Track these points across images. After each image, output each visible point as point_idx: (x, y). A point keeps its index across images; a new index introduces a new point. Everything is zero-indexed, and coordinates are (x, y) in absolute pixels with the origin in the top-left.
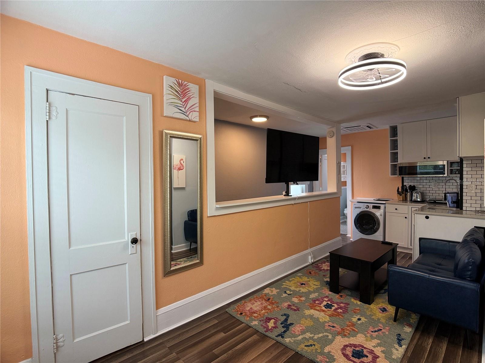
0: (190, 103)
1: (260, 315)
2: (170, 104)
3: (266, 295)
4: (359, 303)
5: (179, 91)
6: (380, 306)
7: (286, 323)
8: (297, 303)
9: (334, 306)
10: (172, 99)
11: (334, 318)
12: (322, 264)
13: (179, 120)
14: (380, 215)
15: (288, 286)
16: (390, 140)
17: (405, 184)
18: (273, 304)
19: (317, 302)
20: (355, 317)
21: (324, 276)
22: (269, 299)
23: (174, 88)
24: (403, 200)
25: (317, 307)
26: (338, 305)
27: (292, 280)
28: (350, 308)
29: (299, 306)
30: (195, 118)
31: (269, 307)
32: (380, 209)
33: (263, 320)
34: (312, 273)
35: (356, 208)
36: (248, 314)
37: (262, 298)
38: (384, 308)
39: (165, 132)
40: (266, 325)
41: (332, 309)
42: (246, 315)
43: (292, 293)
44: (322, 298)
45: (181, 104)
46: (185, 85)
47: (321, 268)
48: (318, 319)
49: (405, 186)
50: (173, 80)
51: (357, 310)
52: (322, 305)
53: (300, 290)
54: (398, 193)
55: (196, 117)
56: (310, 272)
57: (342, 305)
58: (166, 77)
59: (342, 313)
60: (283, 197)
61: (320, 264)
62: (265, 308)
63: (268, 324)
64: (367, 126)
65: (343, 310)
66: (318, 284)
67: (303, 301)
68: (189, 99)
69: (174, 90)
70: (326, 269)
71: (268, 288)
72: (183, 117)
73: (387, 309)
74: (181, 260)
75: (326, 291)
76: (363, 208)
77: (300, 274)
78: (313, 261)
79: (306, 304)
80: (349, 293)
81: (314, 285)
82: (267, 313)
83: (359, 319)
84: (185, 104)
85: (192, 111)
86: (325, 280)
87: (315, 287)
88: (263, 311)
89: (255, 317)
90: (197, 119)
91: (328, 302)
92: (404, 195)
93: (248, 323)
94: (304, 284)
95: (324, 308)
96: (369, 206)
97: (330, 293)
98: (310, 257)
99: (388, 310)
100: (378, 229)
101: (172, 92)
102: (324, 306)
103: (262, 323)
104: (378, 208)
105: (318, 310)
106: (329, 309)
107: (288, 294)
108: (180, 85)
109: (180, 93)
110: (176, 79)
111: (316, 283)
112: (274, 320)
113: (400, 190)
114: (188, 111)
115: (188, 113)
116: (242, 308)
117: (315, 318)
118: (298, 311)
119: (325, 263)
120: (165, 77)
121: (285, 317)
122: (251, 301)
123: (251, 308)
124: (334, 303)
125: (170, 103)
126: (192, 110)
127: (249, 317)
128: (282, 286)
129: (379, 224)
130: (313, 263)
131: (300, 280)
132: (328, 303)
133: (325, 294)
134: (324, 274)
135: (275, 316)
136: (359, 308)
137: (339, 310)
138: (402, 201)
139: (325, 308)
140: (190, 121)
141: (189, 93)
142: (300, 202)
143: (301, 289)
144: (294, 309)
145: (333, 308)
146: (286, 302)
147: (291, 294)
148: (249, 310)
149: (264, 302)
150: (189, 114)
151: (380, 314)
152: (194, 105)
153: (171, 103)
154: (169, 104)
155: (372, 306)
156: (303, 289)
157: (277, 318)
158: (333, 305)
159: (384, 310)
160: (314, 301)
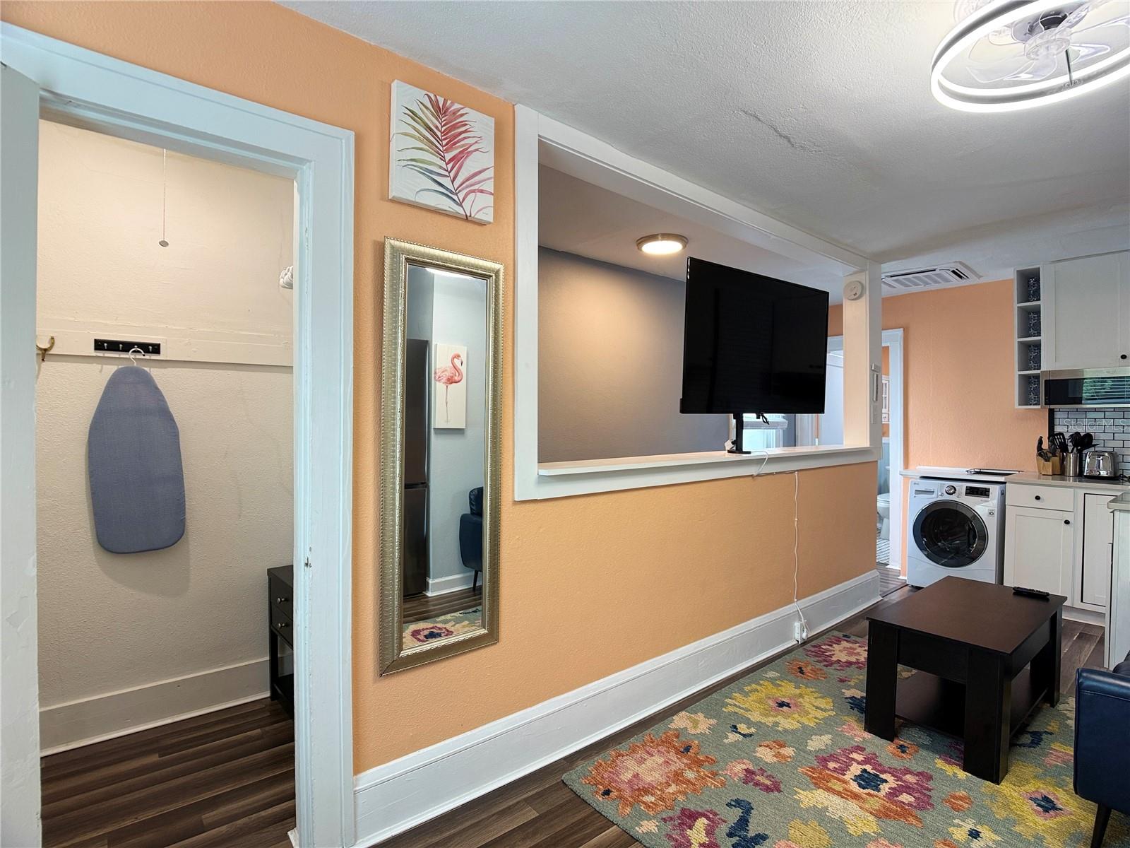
0: (470, 166)
1: (662, 799)
2: (409, 163)
3: (678, 734)
4: (962, 775)
5: (437, 127)
6: (1031, 788)
7: (743, 833)
8: (772, 765)
9: (886, 781)
10: (413, 148)
11: (892, 825)
12: (831, 646)
13: (433, 215)
14: (987, 512)
15: (740, 707)
16: (1018, 307)
17: (1058, 429)
18: (699, 763)
19: (832, 765)
20: (959, 826)
21: (842, 681)
22: (687, 749)
23: (420, 118)
24: (1053, 475)
25: (833, 780)
26: (899, 779)
27: (750, 692)
28: (939, 790)
29: (780, 776)
30: (484, 211)
31: (690, 775)
32: (988, 496)
33: (671, 819)
34: (807, 669)
35: (918, 492)
36: (627, 794)
37: (666, 742)
38: (1046, 799)
39: (393, 247)
40: (684, 836)
41: (882, 793)
42: (621, 797)
43: (753, 730)
44: (847, 752)
45: (441, 167)
46: (454, 113)
47: (830, 656)
48: (840, 825)
49: (1061, 434)
50: (420, 94)
51: (961, 798)
52: (848, 776)
53: (776, 724)
54: (1040, 455)
55: (484, 208)
56: (800, 668)
57: (909, 778)
58: (398, 83)
59: (915, 807)
60: (726, 457)
61: (825, 645)
62: (677, 777)
63: (689, 832)
64: (953, 272)
65: (916, 795)
66: (828, 707)
67: (789, 760)
68: (465, 153)
69: (422, 124)
70: (844, 660)
71: (684, 712)
72: (445, 204)
73: (1055, 801)
74: (448, 617)
75: (853, 729)
76: (939, 493)
77: (772, 674)
78: (807, 635)
79: (800, 770)
80: (926, 740)
81: (817, 708)
82: (684, 793)
83: (975, 834)
84: (452, 168)
85: (473, 191)
86: (848, 693)
87: (820, 714)
88: (673, 789)
89: (649, 806)
90: (488, 216)
91: (864, 767)
92: (1057, 459)
93: (628, 826)
94: (788, 705)
95: (854, 787)
96: (957, 488)
97: (868, 736)
98: (797, 625)
99: (1061, 806)
100: (980, 552)
101: (414, 128)
102: (856, 779)
103: (669, 826)
104: (984, 493)
105: (838, 793)
106: (872, 792)
107: (744, 735)
108: (439, 111)
109: (439, 134)
110: (429, 94)
111: (822, 703)
112: (706, 821)
113: (1045, 446)
114: (463, 189)
115: (461, 196)
116: (610, 772)
117: (832, 820)
118: (776, 793)
119: (838, 642)
120: (395, 85)
121: (738, 812)
122: (634, 751)
123: (636, 776)
124: (885, 772)
125: (407, 160)
126: (472, 188)
127: (631, 805)
128: (724, 709)
129: (984, 538)
130: (805, 643)
131: (775, 691)
132: (865, 771)
133: (852, 739)
134: (842, 675)
135: (708, 807)
136: (965, 794)
137: (905, 798)
138: (1050, 477)
139: (860, 785)
140: (467, 219)
141: (465, 138)
142: (774, 471)
143: (779, 719)
144: (763, 784)
145: (885, 788)
146: (739, 759)
147: (751, 735)
148: (630, 781)
149: (672, 756)
150: (464, 199)
151: (1040, 820)
152: (480, 172)
153: (412, 160)
154: (406, 163)
155: (1005, 787)
156: (786, 721)
157: (715, 814)
158: (881, 776)
159: (1047, 805)
160: (824, 761)
